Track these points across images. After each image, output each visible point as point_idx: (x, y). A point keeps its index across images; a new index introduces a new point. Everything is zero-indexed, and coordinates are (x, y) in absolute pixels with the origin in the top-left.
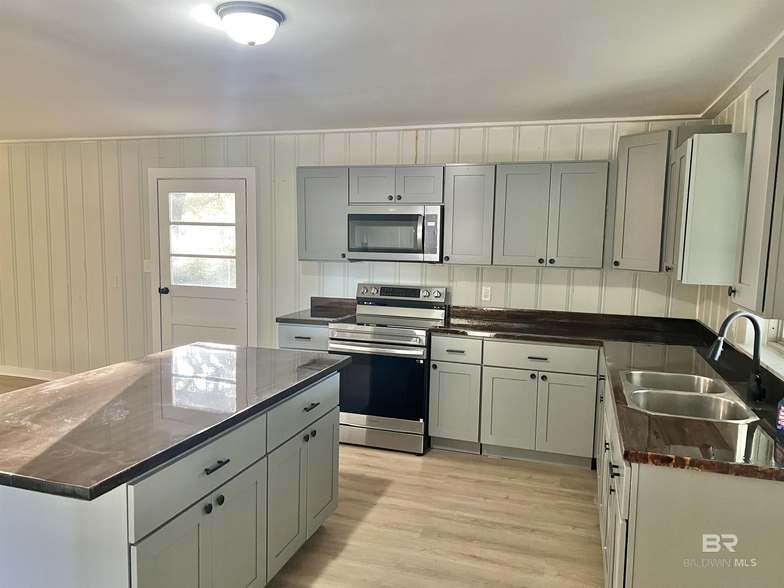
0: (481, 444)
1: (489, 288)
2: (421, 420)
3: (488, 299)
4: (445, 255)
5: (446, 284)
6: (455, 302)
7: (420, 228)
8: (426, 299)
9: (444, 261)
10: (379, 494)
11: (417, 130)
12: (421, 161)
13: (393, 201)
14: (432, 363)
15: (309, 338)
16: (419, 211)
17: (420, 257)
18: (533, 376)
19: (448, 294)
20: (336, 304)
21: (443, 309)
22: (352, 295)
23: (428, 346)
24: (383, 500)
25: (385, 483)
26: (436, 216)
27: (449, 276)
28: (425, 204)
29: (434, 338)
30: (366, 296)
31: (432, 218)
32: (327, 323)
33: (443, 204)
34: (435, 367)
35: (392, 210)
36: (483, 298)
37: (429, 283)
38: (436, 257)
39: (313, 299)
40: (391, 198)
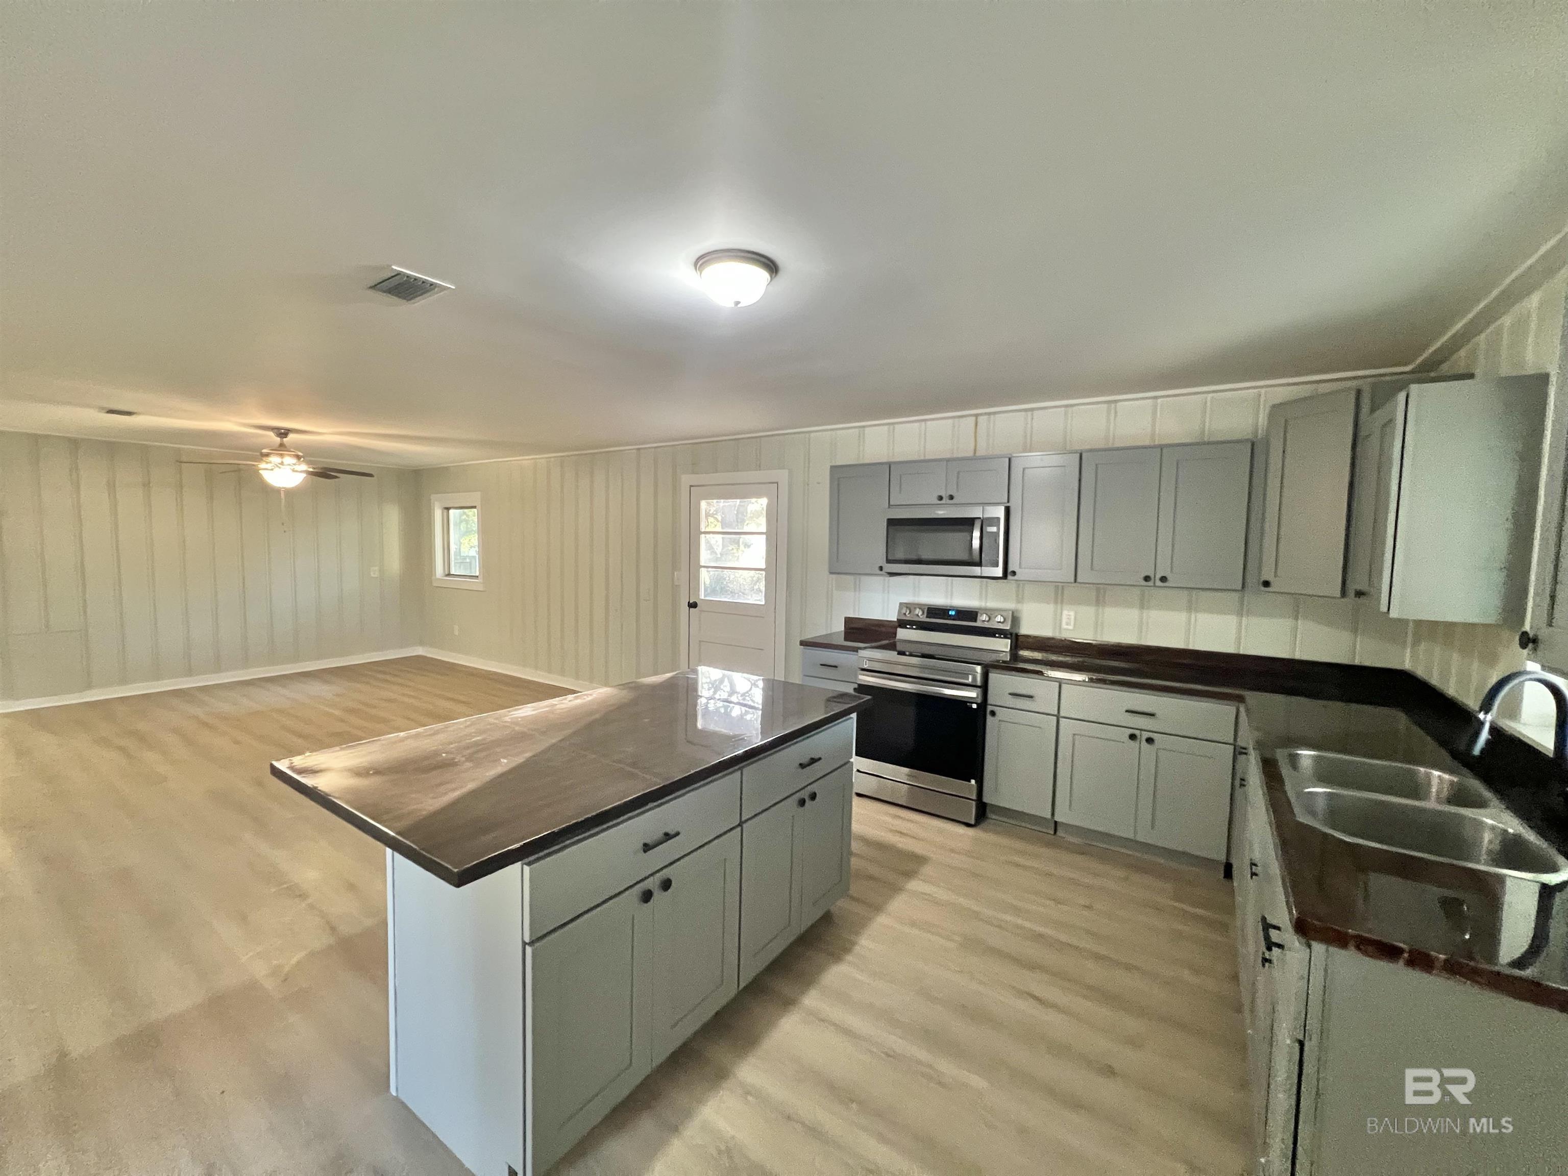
0: (1056, 822)
1: (1072, 613)
2: (973, 782)
3: (1071, 627)
4: (1010, 569)
5: (1011, 605)
6: (1026, 629)
7: (976, 534)
8: (986, 625)
9: (1010, 577)
10: (909, 874)
11: (977, 416)
12: (981, 452)
13: (943, 502)
14: (989, 708)
15: (836, 667)
16: (976, 512)
17: (977, 570)
18: (1133, 737)
19: (1015, 620)
20: (873, 626)
21: (1008, 638)
22: (893, 617)
23: (984, 687)
24: (914, 885)
25: (919, 860)
26: (998, 519)
27: (1017, 596)
28: (984, 504)
29: (994, 676)
30: (909, 617)
31: (994, 521)
32: (856, 650)
33: (1008, 505)
34: (993, 713)
35: (941, 513)
36: (1064, 626)
37: (991, 604)
38: (998, 572)
39: (848, 620)
40: (941, 498)
